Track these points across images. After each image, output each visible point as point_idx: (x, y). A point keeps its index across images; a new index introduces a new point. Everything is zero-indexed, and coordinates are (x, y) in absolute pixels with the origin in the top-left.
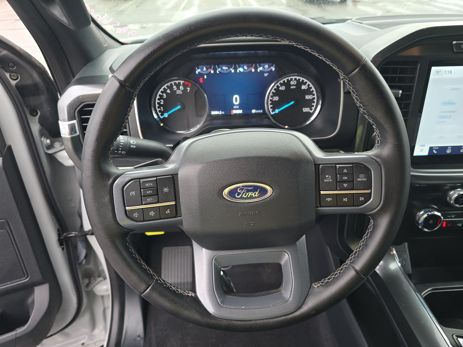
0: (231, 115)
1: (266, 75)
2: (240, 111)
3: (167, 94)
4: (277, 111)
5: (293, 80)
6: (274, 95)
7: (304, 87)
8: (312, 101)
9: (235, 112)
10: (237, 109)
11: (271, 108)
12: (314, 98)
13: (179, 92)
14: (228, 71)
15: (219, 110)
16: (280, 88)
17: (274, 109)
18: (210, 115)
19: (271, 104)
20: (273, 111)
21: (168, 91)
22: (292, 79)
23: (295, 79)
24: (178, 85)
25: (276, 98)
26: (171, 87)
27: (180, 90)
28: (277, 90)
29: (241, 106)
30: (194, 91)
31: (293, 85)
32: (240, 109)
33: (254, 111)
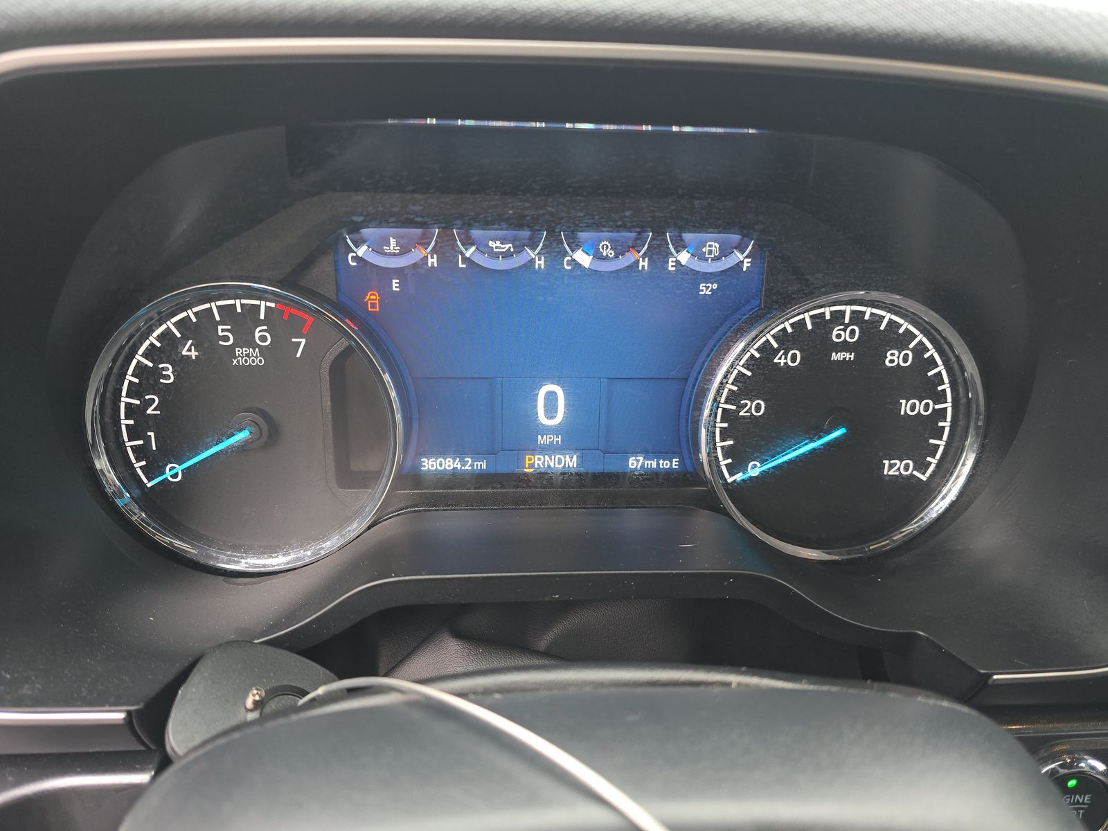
0: (522, 480)
1: (706, 289)
2: (570, 462)
3: (181, 364)
4: (754, 470)
5: (847, 321)
6: (746, 388)
7: (894, 358)
8: (930, 424)
9: (538, 462)
10: (550, 449)
11: (727, 452)
12: (941, 414)
13: (248, 357)
14: (517, 261)
15: (460, 453)
16: (780, 360)
17: (739, 459)
18: (412, 478)
19: (725, 434)
20: (732, 469)
21: (189, 351)
22: (838, 317)
23: (857, 317)
24: (243, 323)
25: (754, 407)
26: (200, 331)
27: (253, 345)
28: (763, 364)
29: (571, 438)
30: (330, 357)
31: (845, 346)
32: (566, 447)
33: (635, 463)
